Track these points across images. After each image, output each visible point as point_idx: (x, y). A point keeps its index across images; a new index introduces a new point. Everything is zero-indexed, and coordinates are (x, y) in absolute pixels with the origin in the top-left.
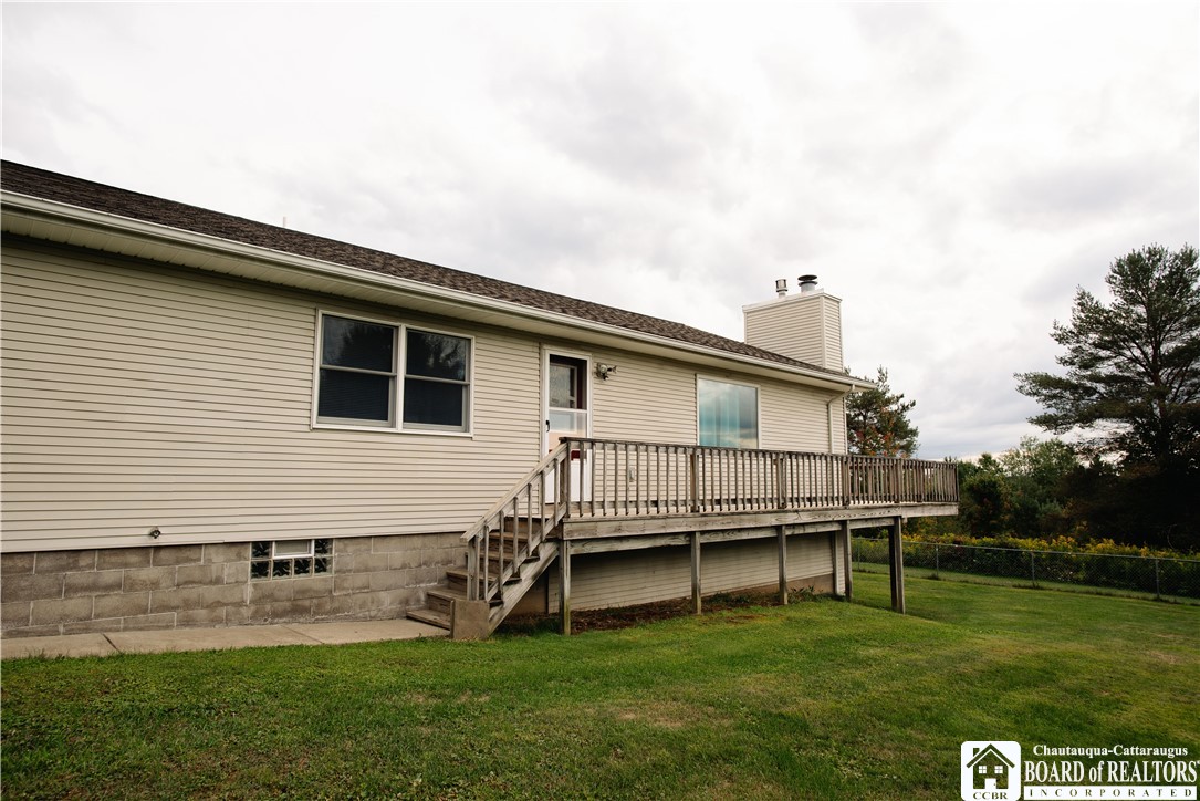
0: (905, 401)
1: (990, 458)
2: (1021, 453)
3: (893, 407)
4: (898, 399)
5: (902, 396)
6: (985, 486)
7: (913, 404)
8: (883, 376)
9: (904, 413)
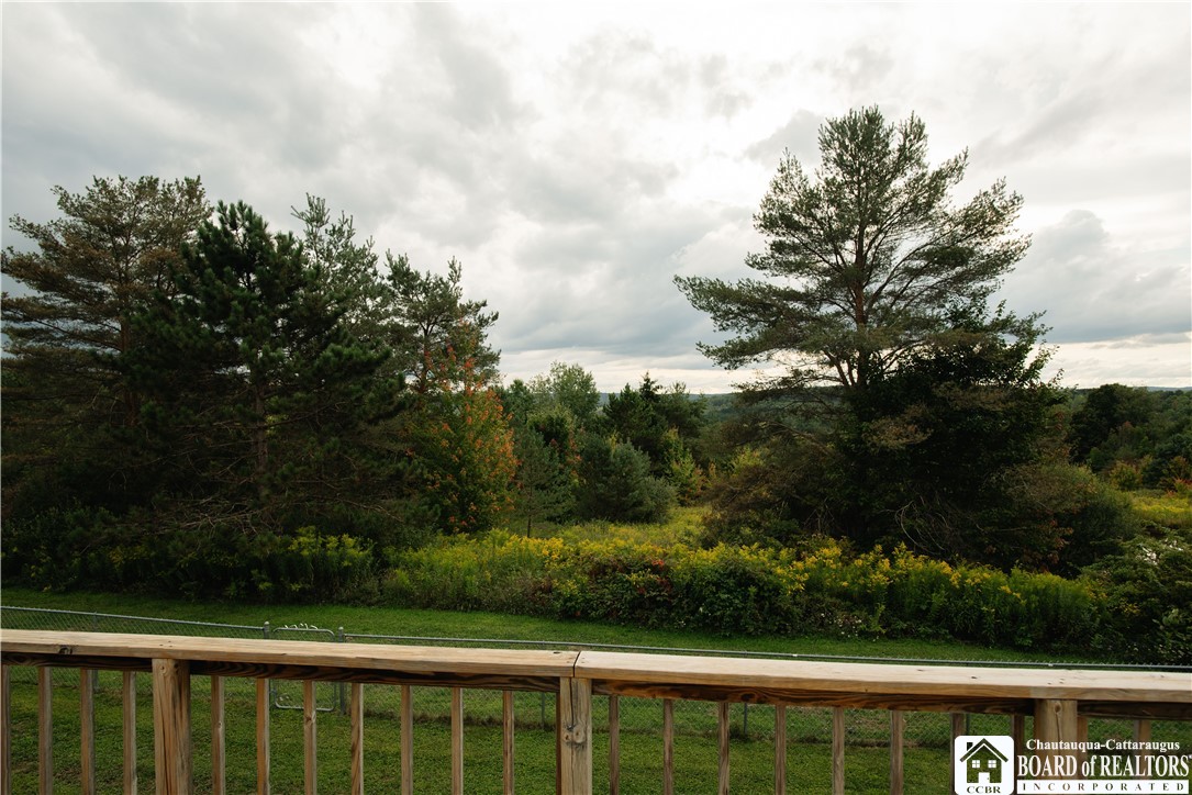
0: (485, 312)
1: (521, 384)
2: (552, 380)
3: (470, 320)
4: (478, 307)
5: (484, 304)
6: (552, 424)
7: (495, 318)
8: (455, 274)
9: (484, 331)
